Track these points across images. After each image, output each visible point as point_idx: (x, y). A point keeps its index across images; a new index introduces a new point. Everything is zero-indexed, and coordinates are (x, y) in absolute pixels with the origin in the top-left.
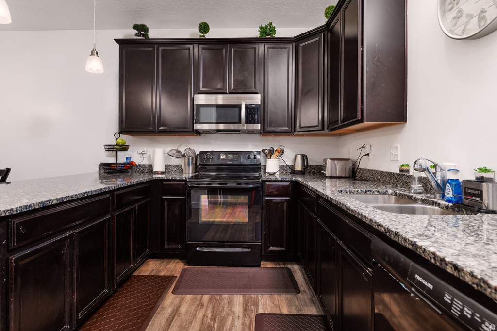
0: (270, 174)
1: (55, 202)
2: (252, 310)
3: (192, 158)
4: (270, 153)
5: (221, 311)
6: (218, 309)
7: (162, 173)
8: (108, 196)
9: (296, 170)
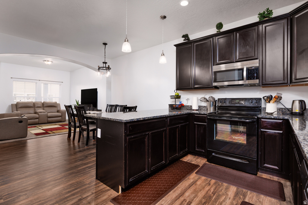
0: (268, 114)
1: (142, 119)
2: (240, 198)
3: (213, 103)
4: (269, 99)
5: (220, 191)
6: (218, 189)
7: (196, 110)
8: (165, 119)
9: (293, 111)
